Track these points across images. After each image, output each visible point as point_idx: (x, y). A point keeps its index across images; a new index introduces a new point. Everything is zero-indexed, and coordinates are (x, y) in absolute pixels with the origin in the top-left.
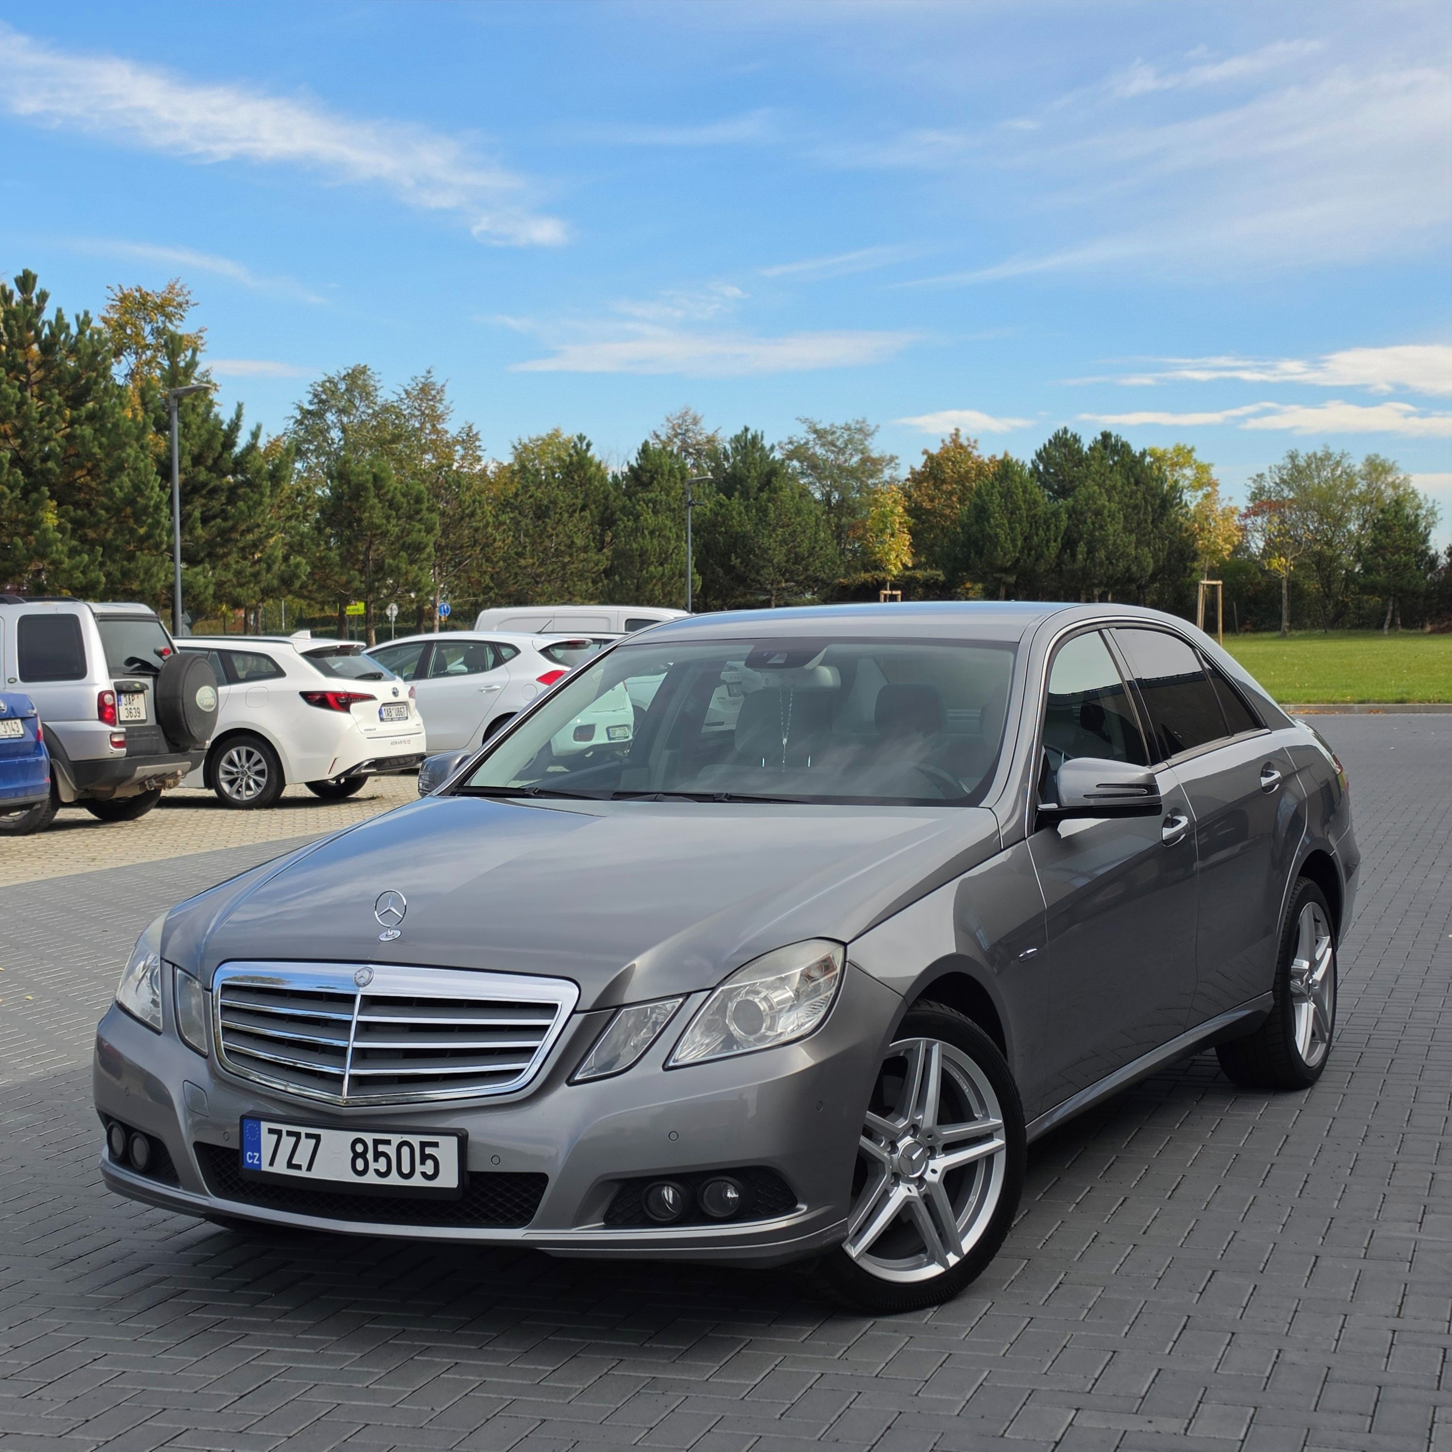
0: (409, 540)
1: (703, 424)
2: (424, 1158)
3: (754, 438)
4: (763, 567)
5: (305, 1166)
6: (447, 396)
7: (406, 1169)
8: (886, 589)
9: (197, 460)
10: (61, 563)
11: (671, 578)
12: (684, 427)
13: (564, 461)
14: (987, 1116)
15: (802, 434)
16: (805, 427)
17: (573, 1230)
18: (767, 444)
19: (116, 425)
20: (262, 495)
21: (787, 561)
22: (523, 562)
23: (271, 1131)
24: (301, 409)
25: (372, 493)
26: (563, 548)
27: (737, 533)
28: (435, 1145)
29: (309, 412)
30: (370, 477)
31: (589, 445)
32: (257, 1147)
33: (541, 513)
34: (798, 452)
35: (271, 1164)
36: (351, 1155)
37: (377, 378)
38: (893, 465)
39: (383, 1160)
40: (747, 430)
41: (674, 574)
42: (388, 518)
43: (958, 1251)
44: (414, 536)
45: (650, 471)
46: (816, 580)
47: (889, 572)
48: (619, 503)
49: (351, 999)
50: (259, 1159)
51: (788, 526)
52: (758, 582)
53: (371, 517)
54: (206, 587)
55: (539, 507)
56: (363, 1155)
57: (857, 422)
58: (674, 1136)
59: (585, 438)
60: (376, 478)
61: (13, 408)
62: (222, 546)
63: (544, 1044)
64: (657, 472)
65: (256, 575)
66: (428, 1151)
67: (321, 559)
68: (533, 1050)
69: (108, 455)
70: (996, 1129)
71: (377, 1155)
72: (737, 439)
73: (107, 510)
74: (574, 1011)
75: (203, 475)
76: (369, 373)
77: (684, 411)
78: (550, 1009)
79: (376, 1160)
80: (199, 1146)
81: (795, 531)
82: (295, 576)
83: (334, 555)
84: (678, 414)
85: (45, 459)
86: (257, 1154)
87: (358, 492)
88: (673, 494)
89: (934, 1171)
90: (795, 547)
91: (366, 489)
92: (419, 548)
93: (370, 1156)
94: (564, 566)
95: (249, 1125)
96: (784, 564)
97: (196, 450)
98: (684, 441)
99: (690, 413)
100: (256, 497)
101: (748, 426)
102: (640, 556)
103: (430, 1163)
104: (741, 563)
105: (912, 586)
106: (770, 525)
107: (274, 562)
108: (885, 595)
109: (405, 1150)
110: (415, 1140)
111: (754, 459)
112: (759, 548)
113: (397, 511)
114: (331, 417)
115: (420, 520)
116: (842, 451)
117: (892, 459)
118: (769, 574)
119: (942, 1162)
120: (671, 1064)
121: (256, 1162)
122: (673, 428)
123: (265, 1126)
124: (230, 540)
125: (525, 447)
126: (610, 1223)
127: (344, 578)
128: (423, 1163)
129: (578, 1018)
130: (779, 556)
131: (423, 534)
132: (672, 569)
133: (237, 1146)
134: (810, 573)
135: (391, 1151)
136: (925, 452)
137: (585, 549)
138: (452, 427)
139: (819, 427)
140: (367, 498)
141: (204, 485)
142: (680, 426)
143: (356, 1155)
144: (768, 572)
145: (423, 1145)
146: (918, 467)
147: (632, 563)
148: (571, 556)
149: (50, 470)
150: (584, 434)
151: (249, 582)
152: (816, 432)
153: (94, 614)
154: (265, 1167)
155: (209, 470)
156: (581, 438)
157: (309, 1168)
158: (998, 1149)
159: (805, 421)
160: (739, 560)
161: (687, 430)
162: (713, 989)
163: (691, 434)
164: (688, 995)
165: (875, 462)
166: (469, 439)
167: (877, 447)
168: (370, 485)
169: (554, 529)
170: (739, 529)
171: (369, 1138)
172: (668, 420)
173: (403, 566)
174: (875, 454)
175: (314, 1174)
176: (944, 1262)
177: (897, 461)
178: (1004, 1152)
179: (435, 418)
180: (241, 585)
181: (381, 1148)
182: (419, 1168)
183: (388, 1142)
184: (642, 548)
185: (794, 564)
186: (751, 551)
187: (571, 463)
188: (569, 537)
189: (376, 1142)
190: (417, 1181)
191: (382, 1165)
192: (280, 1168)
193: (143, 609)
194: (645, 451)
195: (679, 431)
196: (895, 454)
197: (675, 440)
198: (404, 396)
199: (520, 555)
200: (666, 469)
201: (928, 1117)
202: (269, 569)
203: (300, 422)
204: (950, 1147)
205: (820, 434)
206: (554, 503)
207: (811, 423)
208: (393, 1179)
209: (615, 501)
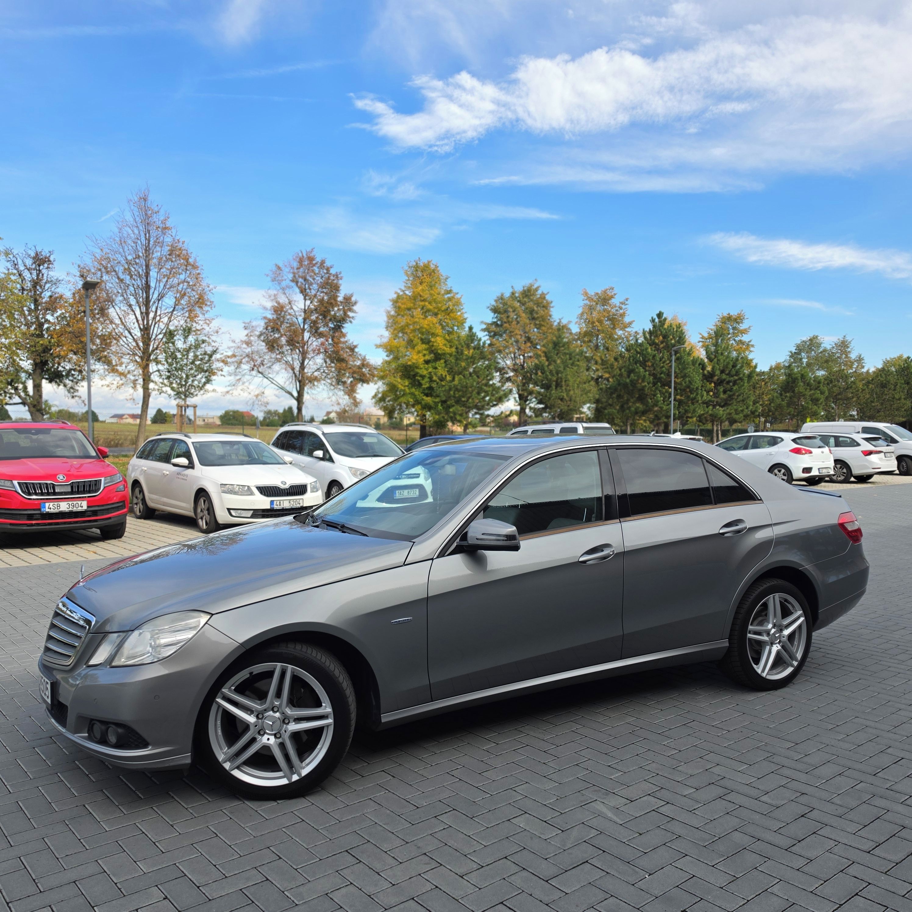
0: (814, 397)
6: (852, 345)
9: (722, 372)
10: (663, 408)
13: (901, 366)
17: (75, 736)
19: (684, 362)
20: (744, 383)
22: (873, 404)
24: (791, 352)
25: (800, 381)
26: (891, 399)
29: (795, 353)
30: (799, 375)
33: (883, 386)
37: (822, 340)
42: (806, 389)
44: (816, 395)
53: (799, 389)
54: (723, 415)
55: (882, 384)
60: (802, 375)
61: (651, 358)
62: (730, 401)
65: (742, 411)
67: (779, 404)
68: (76, 647)
69: (681, 372)
73: (680, 390)
75: (724, 376)
76: (819, 338)
82: (756, 411)
83: (784, 403)
85: (661, 374)
87: (795, 380)
91: (798, 379)
92: (817, 400)
94: (891, 406)
97: (721, 368)
100: (742, 383)
107: (749, 406)
113: (810, 387)
114: (803, 354)
115: (820, 390)
120: (112, 665)
124: (733, 399)
125: (888, 361)
127: (788, 411)
131: (819, 395)
138: (853, 356)
140: (798, 383)
141: (724, 380)
149: (662, 378)
151: (740, 413)
153: (583, 427)
155: (727, 375)
158: (330, 724)
162: (132, 631)
166: (860, 360)
168: (799, 378)
169: (888, 392)
173: (810, 407)
178: (332, 727)
179: (847, 354)
180: (737, 414)
188: (893, 395)
193: (607, 425)
198: (834, 346)
199: (872, 402)
202: (747, 408)
203: (791, 357)
204: (301, 720)
206: (889, 382)
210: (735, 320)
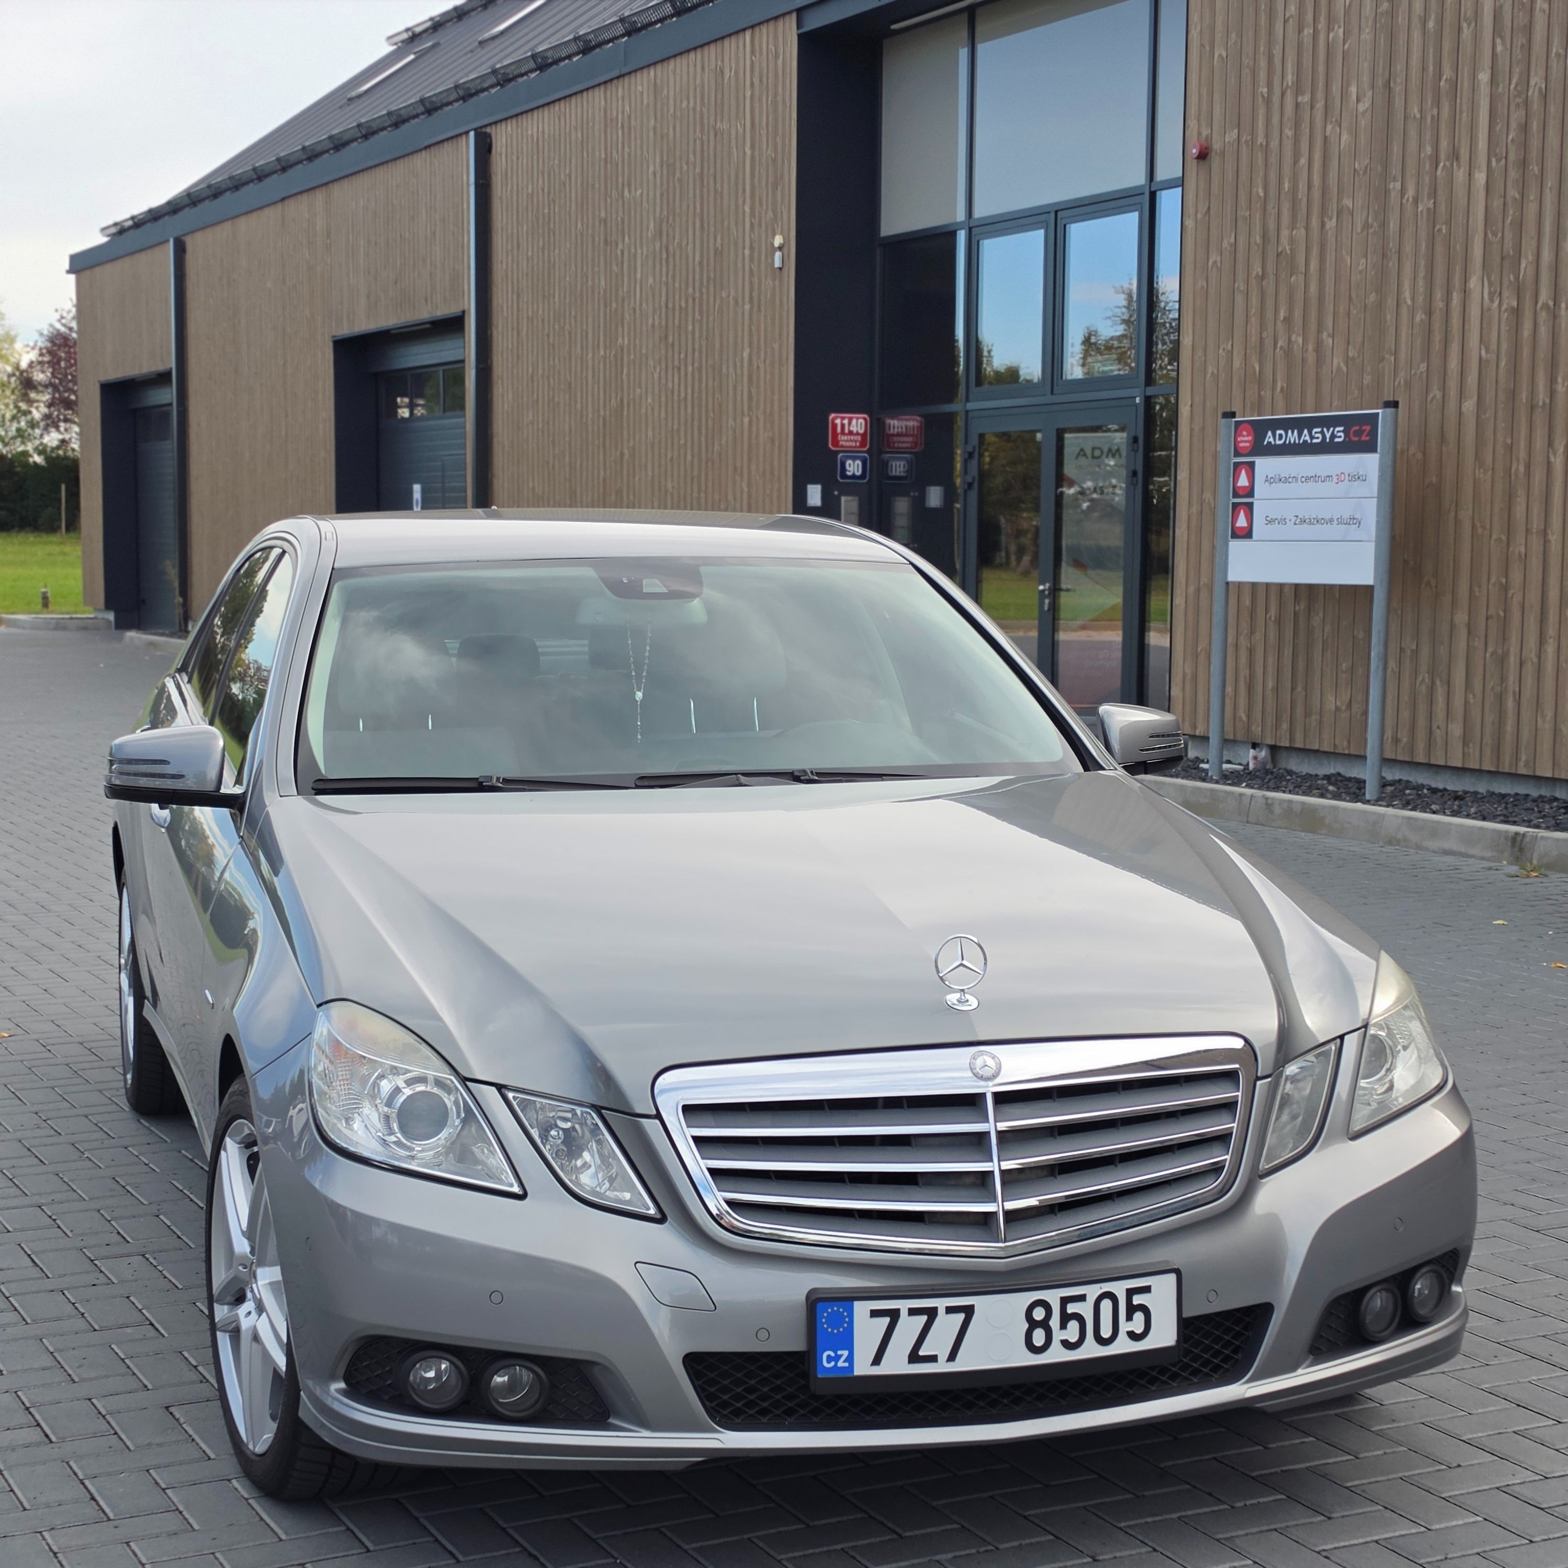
2: (1132, 1309)
5: (943, 1355)
7: (1106, 1333)
17: (1300, 1371)
23: (875, 1314)
28: (1147, 1290)
32: (846, 1340)
35: (877, 1361)
36: (1027, 1326)
39: (1073, 1325)
49: (974, 1100)
50: (850, 1359)
56: (1044, 1324)
66: (1137, 1300)
68: (1229, 1135)
71: (1065, 1319)
74: (1256, 1077)
79: (1063, 1326)
80: (693, 1361)
86: (845, 1353)
93: (1055, 1322)
95: (825, 1313)
103: (1139, 1317)
109: (1106, 1305)
110: (1119, 1289)
121: (841, 1364)
123: (861, 1309)
128: (1129, 1318)
129: (1261, 1086)
133: (800, 1347)
135: (1085, 1309)
143: (1033, 1324)
145: (1130, 1293)
154: (863, 1367)
157: (952, 1357)
171: (1053, 1297)
175: (963, 1364)
181: (1071, 1308)
182: (1125, 1327)
183: (1082, 1298)
189: (1064, 1301)
190: (1124, 1345)
191: (1072, 1332)
192: (894, 1365)
208: (1091, 1350)
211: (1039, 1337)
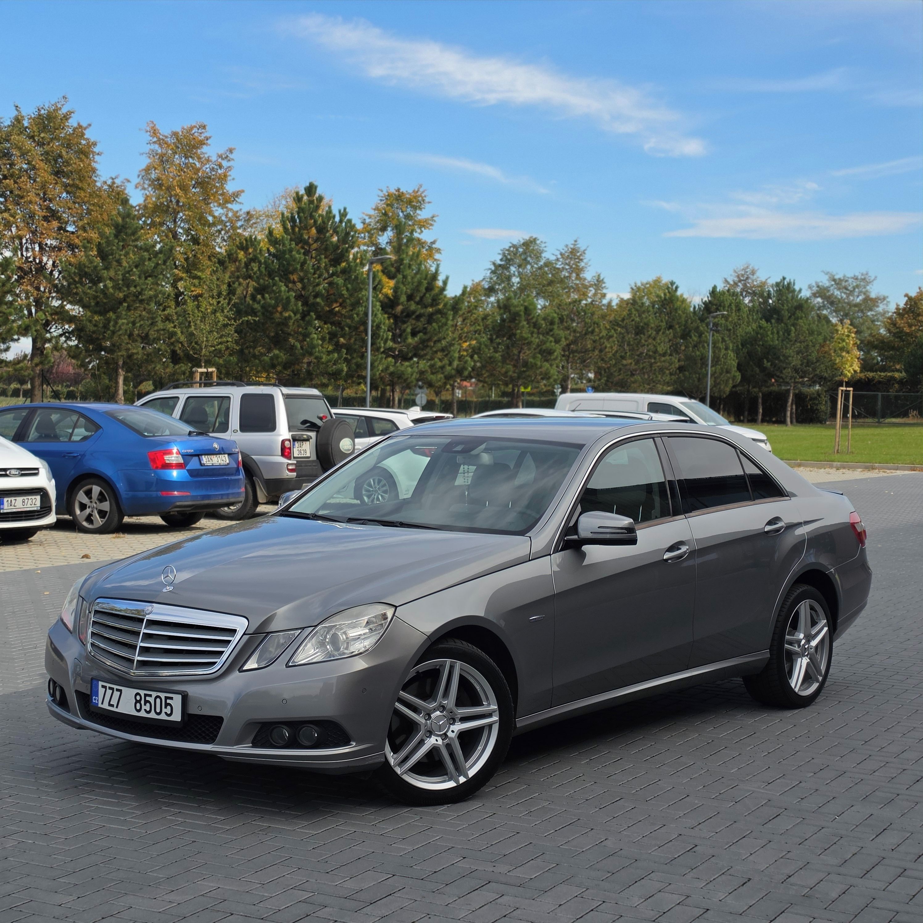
0: (544, 347)
1: (758, 274)
2: (167, 705)
3: (789, 284)
4: (784, 368)
5: (115, 705)
6: (587, 257)
7: (158, 711)
8: (842, 386)
9: (410, 298)
10: (321, 358)
11: (721, 374)
12: (746, 276)
13: (661, 297)
14: (489, 704)
15: (825, 281)
16: (827, 277)
17: (235, 747)
18: (797, 288)
19: (356, 278)
20: (447, 319)
21: (802, 365)
22: (624, 362)
23: (103, 686)
24: (494, 264)
25: (523, 318)
26: (651, 353)
27: (770, 346)
28: (171, 698)
29: (500, 265)
30: (522, 308)
31: (677, 288)
32: (97, 694)
33: (639, 330)
34: (821, 292)
35: (102, 703)
36: (135, 701)
37: (543, 245)
38: (885, 302)
39: (148, 704)
40: (784, 279)
41: (722, 371)
42: (532, 333)
43: (466, 776)
44: (548, 344)
45: (716, 305)
46: (821, 378)
47: (845, 376)
48: (695, 325)
49: (141, 620)
50: (98, 701)
51: (804, 342)
52: (782, 378)
53: (521, 333)
54: (412, 375)
55: (637, 327)
56: (140, 702)
57: (862, 275)
58: (284, 702)
59: (674, 283)
60: (526, 308)
61: (298, 266)
62: (423, 350)
63: (227, 651)
64: (720, 306)
65: (442, 367)
66: (169, 701)
67: (490, 358)
68: (222, 652)
69: (351, 295)
70: (494, 711)
71: (146, 702)
72: (777, 284)
73: (350, 327)
74: (244, 634)
75: (413, 306)
76: (538, 242)
77: (746, 266)
78: (233, 632)
79: (145, 704)
80: (77, 692)
81: (808, 345)
82: (464, 368)
83: (498, 356)
84: (742, 268)
85: (316, 296)
86: (97, 698)
87: (514, 317)
88: (730, 319)
89: (453, 731)
90: (807, 355)
91: (519, 316)
92: (550, 352)
93: (143, 702)
94: (651, 365)
95: (95, 682)
96: (799, 366)
97: (409, 292)
98: (745, 285)
99: (750, 267)
100: (444, 320)
101: (785, 276)
102: (701, 359)
103: (169, 707)
104: (771, 365)
105: (892, 382)
106: (791, 341)
107: (453, 360)
108: (842, 391)
109: (158, 700)
110: (163, 695)
111: (787, 298)
112: (784, 356)
113: (538, 329)
114: (513, 269)
115: (552, 336)
116: (852, 292)
117: (884, 299)
118: (789, 373)
119: (458, 727)
120: (290, 664)
121: (96, 702)
122: (738, 277)
123: (101, 683)
124: (427, 346)
125: (639, 288)
126: (255, 744)
127: (504, 370)
128: (166, 707)
129: (246, 637)
130: (796, 361)
131: (553, 344)
132: (722, 368)
133: (89, 693)
134: (818, 372)
135: (151, 700)
136: (906, 295)
137: (664, 355)
138: (589, 275)
139: (837, 277)
140: (520, 322)
141: (414, 312)
142: (743, 275)
143: (137, 702)
144: (788, 372)
145: (166, 698)
146: (902, 305)
147: (696, 364)
148: (655, 358)
149: (318, 304)
150: (674, 281)
151: (437, 372)
152: (834, 280)
153: (283, 394)
154: (100, 705)
155: (417, 303)
156: (672, 283)
157: (117, 707)
158: (494, 722)
159: (827, 273)
160: (769, 364)
161: (747, 278)
162: (316, 626)
163: (750, 281)
164: (303, 628)
165: (871, 300)
166: (599, 283)
167: (874, 291)
168: (522, 313)
169: (646, 341)
170: (771, 343)
171: (142, 693)
172: (735, 272)
173: (539, 363)
174: (873, 295)
175: (119, 710)
176: (457, 781)
177: (888, 300)
178: (498, 724)
179: (578, 271)
180: (433, 373)
181: (148, 698)
182: (164, 710)
183: (150, 696)
184: (702, 354)
185: (806, 367)
186: (778, 358)
187: (665, 299)
188: (655, 346)
189: (146, 695)
190: (163, 717)
191: (147, 707)
192: (106, 706)
193: (315, 392)
194: (713, 292)
195: (742, 278)
196: (886, 295)
197: (740, 284)
198: (559, 256)
199: (623, 358)
200: (727, 304)
201: (450, 702)
202: (450, 364)
203: (493, 272)
204: (464, 719)
205: (838, 283)
206: (647, 324)
207: (831, 274)
208: (153, 715)
209: (692, 323)
210: (409, 202)
211: (138, 707)
